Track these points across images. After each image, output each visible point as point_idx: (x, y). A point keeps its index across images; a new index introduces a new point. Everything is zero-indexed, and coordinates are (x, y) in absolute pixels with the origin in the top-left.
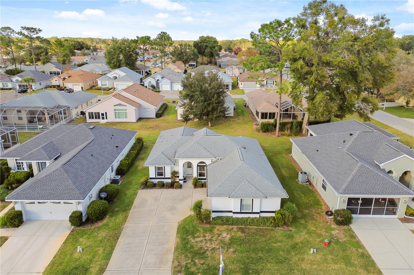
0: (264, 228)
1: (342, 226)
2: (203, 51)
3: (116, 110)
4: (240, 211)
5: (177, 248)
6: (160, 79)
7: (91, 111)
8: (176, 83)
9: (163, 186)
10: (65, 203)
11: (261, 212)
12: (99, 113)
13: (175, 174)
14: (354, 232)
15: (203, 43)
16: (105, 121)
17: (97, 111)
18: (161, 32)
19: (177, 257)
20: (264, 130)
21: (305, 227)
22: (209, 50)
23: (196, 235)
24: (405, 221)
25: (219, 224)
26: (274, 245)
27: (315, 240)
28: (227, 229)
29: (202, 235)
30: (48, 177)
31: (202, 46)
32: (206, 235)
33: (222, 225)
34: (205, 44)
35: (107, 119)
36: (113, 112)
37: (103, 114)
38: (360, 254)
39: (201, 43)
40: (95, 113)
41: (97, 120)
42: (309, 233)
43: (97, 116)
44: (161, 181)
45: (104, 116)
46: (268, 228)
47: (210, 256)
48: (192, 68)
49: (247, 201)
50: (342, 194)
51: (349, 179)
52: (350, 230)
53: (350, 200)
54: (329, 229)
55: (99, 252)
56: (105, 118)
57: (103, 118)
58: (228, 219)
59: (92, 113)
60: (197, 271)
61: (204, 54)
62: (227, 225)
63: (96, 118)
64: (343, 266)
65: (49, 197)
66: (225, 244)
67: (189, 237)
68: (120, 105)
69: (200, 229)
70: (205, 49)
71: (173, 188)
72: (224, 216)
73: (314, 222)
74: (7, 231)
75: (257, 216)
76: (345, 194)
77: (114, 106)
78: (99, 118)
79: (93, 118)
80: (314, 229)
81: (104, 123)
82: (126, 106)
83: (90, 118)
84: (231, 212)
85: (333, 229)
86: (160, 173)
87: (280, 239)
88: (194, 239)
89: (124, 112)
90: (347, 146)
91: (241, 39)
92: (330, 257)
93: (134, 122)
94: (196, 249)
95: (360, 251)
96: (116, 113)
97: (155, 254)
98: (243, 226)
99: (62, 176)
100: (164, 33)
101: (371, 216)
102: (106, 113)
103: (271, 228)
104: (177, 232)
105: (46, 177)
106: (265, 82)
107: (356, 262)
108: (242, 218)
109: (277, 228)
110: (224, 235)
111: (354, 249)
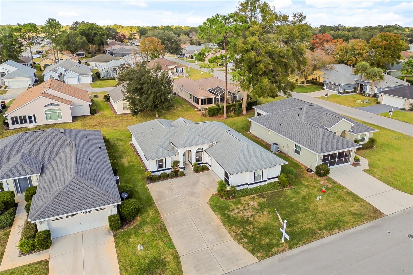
0: (275, 191)
1: (324, 177)
2: (92, 39)
3: (46, 111)
4: (253, 182)
5: (224, 223)
6: (63, 72)
7: (14, 115)
8: (84, 76)
9: (167, 177)
10: (97, 210)
11: (269, 179)
12: (25, 117)
13: (176, 163)
14: (333, 180)
15: (90, 31)
16: (34, 125)
17: (22, 115)
18: (49, 19)
19: (230, 229)
20: (211, 114)
21: (302, 184)
22: (99, 38)
23: (231, 209)
24: (355, 165)
25: (242, 196)
26: (291, 201)
27: (314, 191)
28: (250, 198)
29: (235, 208)
30: (68, 188)
31: (90, 34)
32: (238, 207)
33: (245, 196)
34: (93, 32)
35: (35, 122)
36: (44, 113)
37: (30, 118)
38: (346, 193)
39: (88, 30)
40: (20, 117)
41: (24, 125)
42: (307, 187)
43: (23, 120)
44: (164, 173)
45: (32, 119)
46: (278, 190)
47: (254, 221)
48: (82, 58)
49: (259, 173)
50: (321, 153)
51: (320, 142)
52: (330, 179)
53: (324, 156)
54: (317, 182)
55: (160, 244)
56: (34, 122)
57: (31, 122)
58: (246, 190)
59: (16, 117)
60: (254, 235)
61: (94, 42)
62: (248, 195)
63: (22, 123)
64: (342, 203)
65: (82, 207)
66: (257, 210)
67: (226, 212)
68: (51, 104)
69: (230, 204)
70: (94, 36)
71: (178, 176)
72: (241, 189)
73: (304, 179)
74: (39, 254)
75: (266, 183)
76: (322, 153)
77: (44, 106)
78: (26, 122)
79: (17, 123)
80: (308, 183)
81: (34, 127)
82: (59, 105)
83: (13, 123)
84: (247, 184)
85: (319, 181)
86: (160, 165)
87: (292, 196)
88: (231, 212)
89: (57, 112)
90: (303, 118)
91: (114, 25)
92: (331, 199)
93: (71, 122)
94: (239, 219)
95: (345, 190)
96: (47, 115)
97: (210, 232)
98: (260, 193)
99: (84, 184)
100: (52, 20)
101: (336, 166)
102: (34, 116)
103: (280, 190)
104: (213, 211)
105: (66, 188)
106: (175, 69)
107: (348, 198)
108: (257, 188)
109: (284, 189)
110: (252, 203)
111: (341, 190)
